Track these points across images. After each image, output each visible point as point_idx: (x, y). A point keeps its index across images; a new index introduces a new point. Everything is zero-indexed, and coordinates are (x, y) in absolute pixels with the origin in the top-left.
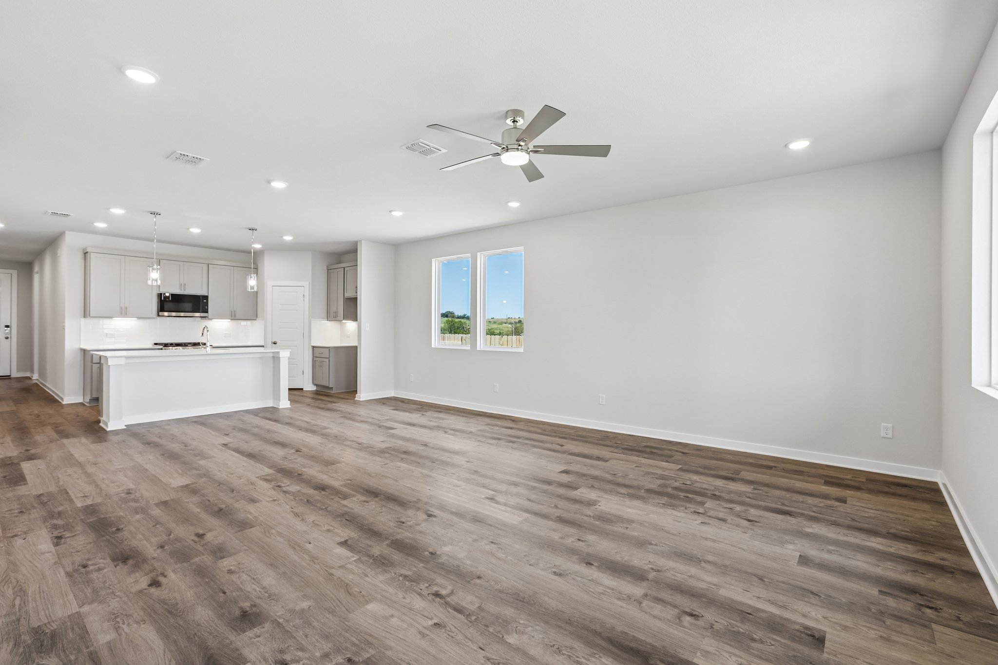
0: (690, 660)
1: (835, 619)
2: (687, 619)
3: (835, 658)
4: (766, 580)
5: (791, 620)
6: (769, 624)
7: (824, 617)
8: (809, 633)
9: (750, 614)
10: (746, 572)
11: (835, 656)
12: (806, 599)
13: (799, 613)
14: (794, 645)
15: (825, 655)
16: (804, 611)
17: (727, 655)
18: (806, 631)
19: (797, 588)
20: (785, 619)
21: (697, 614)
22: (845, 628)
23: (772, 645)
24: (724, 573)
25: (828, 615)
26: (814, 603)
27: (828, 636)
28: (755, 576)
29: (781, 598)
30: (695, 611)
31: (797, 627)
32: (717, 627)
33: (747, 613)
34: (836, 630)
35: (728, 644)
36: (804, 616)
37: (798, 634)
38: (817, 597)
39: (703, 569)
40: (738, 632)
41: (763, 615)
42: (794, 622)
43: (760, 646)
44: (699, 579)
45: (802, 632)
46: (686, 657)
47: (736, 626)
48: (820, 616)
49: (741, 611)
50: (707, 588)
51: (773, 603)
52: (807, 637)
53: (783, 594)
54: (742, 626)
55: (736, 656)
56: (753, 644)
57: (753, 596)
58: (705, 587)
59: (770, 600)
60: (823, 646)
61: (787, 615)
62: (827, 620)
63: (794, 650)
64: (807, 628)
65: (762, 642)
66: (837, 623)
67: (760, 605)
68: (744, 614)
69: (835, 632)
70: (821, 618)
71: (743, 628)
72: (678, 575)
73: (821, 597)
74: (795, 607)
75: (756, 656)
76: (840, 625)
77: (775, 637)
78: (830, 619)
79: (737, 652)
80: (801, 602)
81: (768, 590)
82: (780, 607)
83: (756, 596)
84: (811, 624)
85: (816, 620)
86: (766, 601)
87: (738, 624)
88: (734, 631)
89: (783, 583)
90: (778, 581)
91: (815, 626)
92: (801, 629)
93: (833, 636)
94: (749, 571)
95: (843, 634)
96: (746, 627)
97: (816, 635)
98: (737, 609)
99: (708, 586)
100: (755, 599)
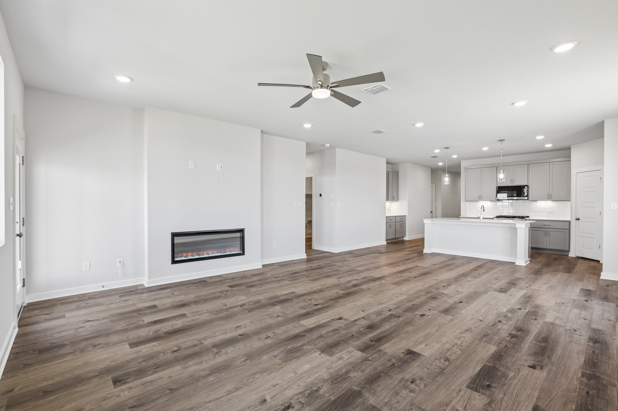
0: (158, 342)
1: (113, 400)
2: (176, 349)
3: (105, 379)
4: (168, 392)
5: (136, 381)
6: (144, 371)
7: (120, 395)
8: (122, 382)
9: (156, 368)
10: (183, 387)
11: (105, 381)
12: (136, 399)
13: (134, 387)
14: (126, 371)
15: (110, 377)
16: (132, 391)
17: (148, 350)
18: (125, 381)
19: (147, 401)
20: (138, 379)
21: (175, 353)
22: (105, 399)
23: (135, 365)
24: (191, 376)
25: (118, 399)
26: (130, 400)
27: (113, 387)
28: (176, 389)
29: (150, 388)
30: (177, 353)
31: (130, 380)
32: (162, 355)
33: (157, 368)
34: (109, 394)
35: (151, 353)
36: (130, 388)
37: (128, 377)
38: (130, 406)
39: (204, 370)
40: (152, 359)
41: (150, 372)
42: (133, 381)
43: (139, 361)
44: (197, 364)
45: (126, 379)
46: (160, 341)
47: (155, 360)
48: (122, 394)
49: (161, 367)
50: (187, 364)
51: (151, 381)
52: (122, 379)
53: (151, 391)
54: (153, 362)
55: (145, 352)
56: (143, 359)
57: (163, 377)
58: (189, 363)
59: (154, 382)
60: (112, 381)
61: (139, 381)
62: (117, 395)
63: (125, 369)
64: (125, 383)
65: (140, 363)
66: (111, 397)
67: (155, 376)
68: (158, 367)
69: (110, 392)
70: (121, 394)
71: (152, 362)
72: (207, 358)
73: (128, 408)
74: (138, 389)
75: (138, 357)
76: (109, 398)
77: (136, 368)
78: (116, 397)
79: (145, 354)
80: (137, 394)
81: (160, 386)
82: (146, 383)
83: (162, 378)
84: (124, 387)
85: (123, 391)
86: (155, 380)
87: (155, 361)
88: (154, 358)
89: (157, 399)
90: (161, 397)
91: (122, 387)
92: (127, 380)
93: (111, 389)
94: (183, 389)
95: (104, 394)
96: (151, 363)
97: (119, 383)
98: (163, 366)
99: (188, 364)
100: (161, 377)
